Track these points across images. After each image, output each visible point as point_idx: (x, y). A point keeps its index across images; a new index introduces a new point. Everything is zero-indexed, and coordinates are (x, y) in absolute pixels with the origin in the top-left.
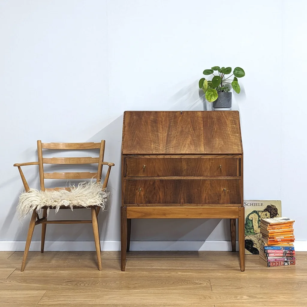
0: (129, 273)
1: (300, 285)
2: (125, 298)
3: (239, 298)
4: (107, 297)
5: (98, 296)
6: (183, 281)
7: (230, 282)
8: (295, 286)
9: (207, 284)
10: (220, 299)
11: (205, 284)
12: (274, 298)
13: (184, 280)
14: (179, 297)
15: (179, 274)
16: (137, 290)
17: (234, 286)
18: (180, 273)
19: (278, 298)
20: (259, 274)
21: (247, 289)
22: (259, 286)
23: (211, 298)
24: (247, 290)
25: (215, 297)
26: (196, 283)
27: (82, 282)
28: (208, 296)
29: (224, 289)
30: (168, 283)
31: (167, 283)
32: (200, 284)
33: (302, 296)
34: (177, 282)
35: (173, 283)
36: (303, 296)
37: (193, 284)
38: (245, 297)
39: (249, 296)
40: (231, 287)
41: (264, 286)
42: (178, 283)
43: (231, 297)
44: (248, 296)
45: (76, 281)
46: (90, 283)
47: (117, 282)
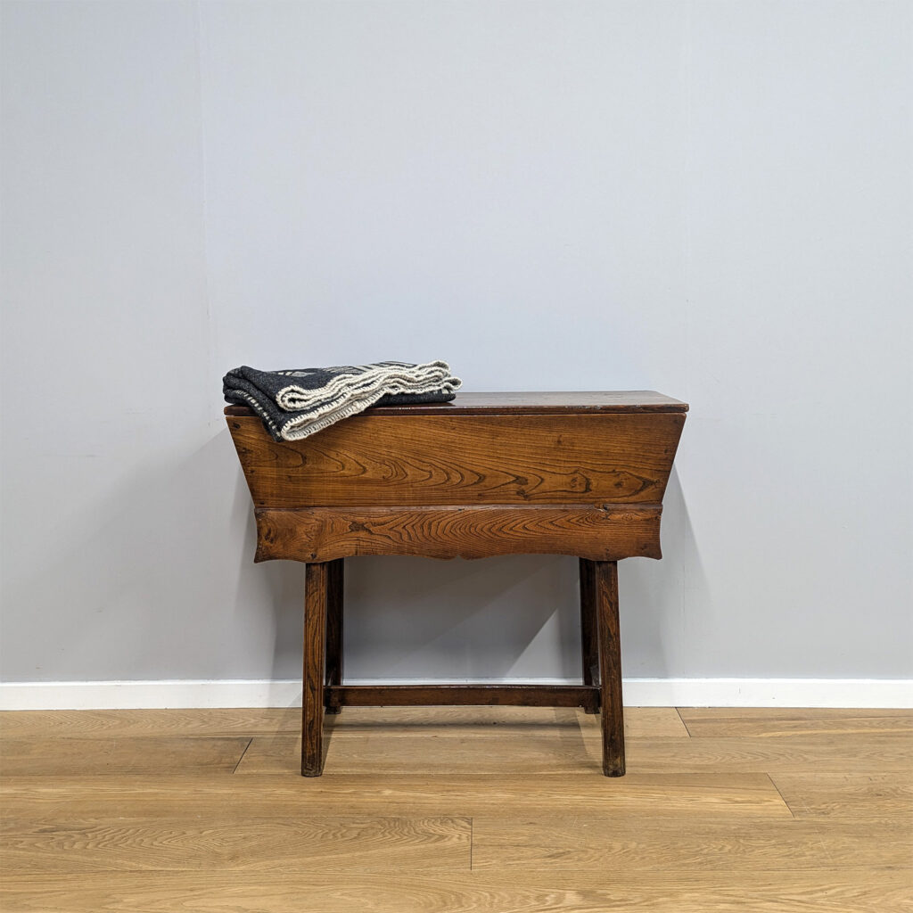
0: (238, 794)
1: (742, 841)
2: (187, 904)
3: (550, 899)
4: (132, 899)
5: (108, 896)
6: (392, 825)
7: (532, 826)
8: (730, 847)
9: (459, 838)
10: (491, 904)
11: (455, 840)
12: (661, 900)
13: (395, 820)
14: (363, 900)
15: (382, 797)
16: (238, 865)
17: (539, 845)
18: (387, 792)
19: (678, 902)
20: (619, 797)
21: (579, 860)
22: (617, 846)
23: (464, 900)
24: (581, 864)
25: (474, 899)
26: (429, 836)
27: (83, 832)
28: (453, 893)
29: (509, 859)
30: (343, 836)
31: (339, 835)
32: (442, 837)
33: (750, 894)
34: (371, 832)
35: (359, 834)
36: (755, 895)
37: (418, 837)
38: (571, 898)
39: (584, 894)
40: (528, 852)
41: (633, 845)
42: (374, 835)
43: (528, 897)
44: (579, 893)
45: (65, 830)
46: (104, 837)
47: (190, 833)
